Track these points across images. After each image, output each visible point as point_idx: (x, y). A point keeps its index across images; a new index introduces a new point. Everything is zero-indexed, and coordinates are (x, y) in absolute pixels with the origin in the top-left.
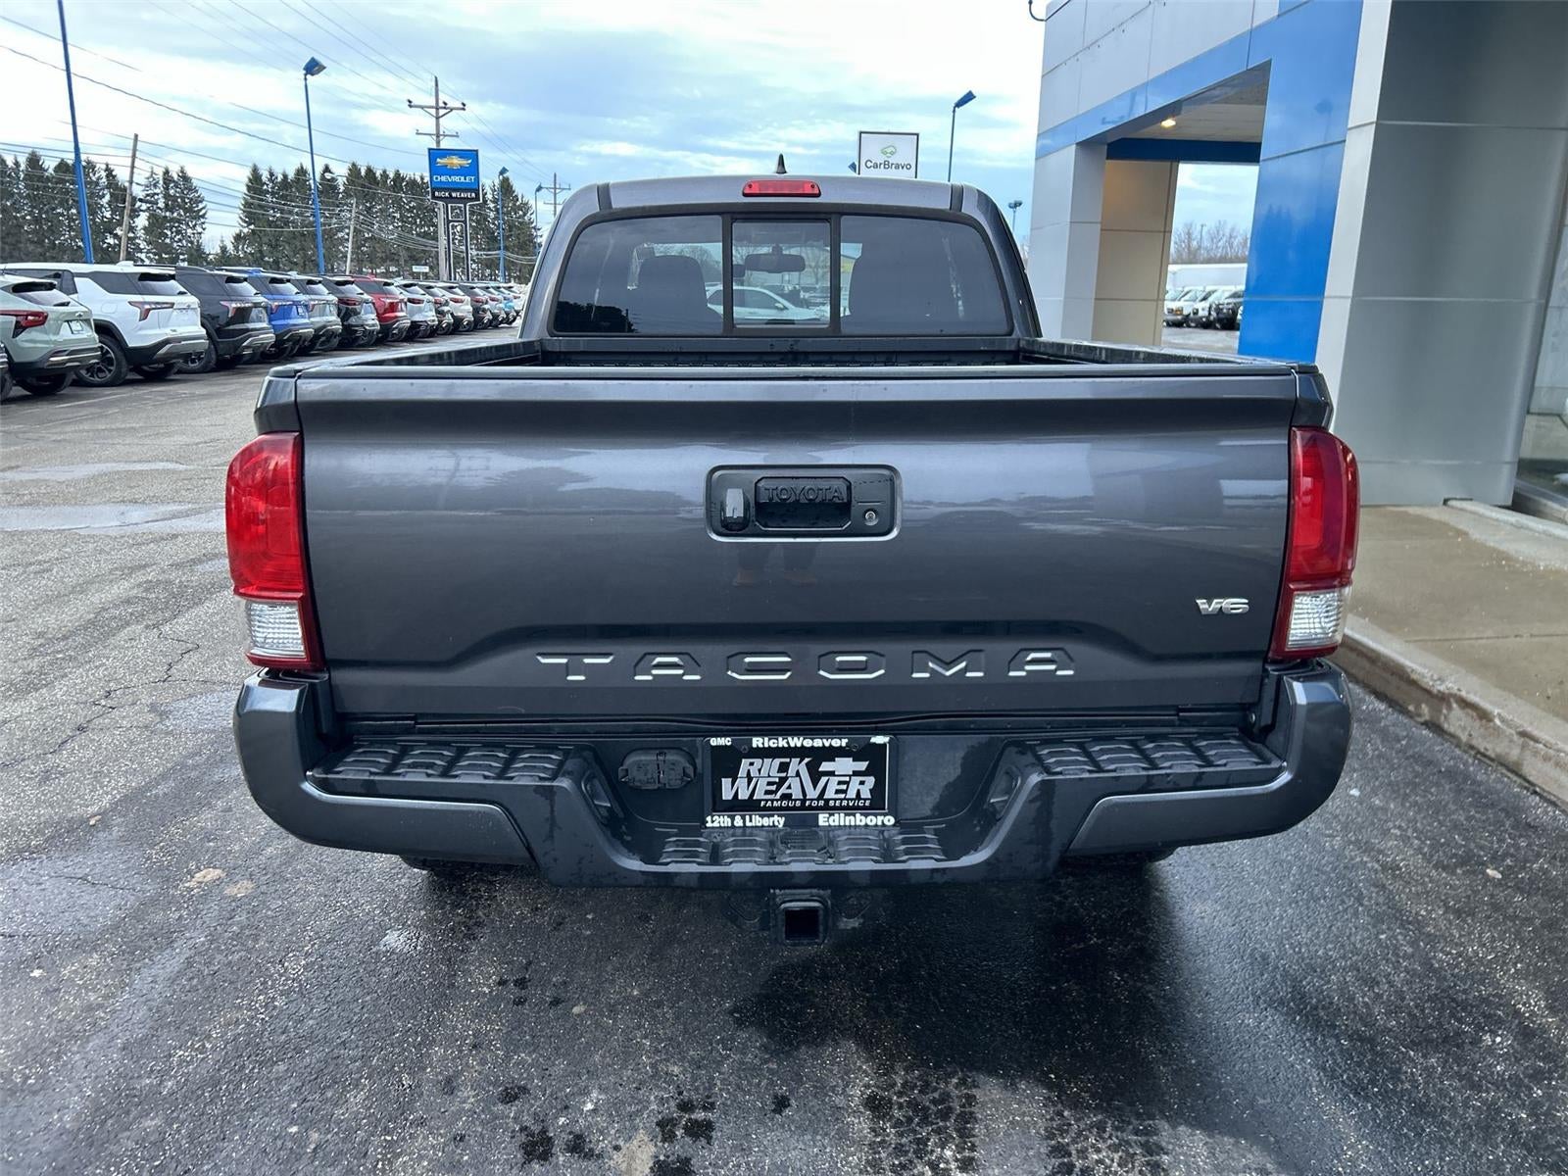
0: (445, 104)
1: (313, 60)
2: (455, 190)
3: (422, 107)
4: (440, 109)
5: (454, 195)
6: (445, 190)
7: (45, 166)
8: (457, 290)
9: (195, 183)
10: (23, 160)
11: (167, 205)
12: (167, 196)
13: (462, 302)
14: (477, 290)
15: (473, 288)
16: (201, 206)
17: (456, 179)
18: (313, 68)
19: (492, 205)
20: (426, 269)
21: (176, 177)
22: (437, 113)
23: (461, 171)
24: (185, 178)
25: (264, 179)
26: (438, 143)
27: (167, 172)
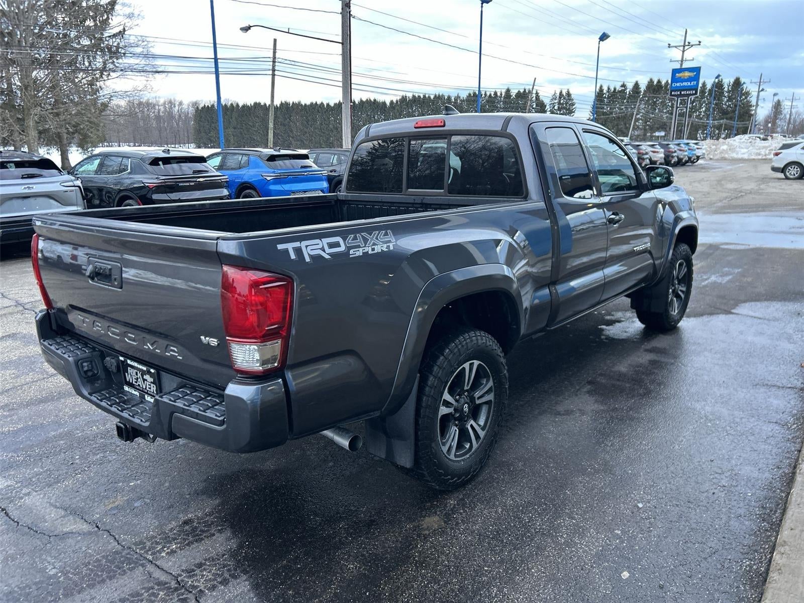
0: (689, 43)
1: (604, 33)
2: (684, 90)
3: (676, 47)
4: (686, 45)
5: (683, 93)
6: (678, 91)
7: (512, 94)
8: (657, 146)
9: (573, 96)
10: (504, 91)
11: (559, 107)
12: (559, 103)
13: (657, 152)
14: (671, 146)
15: (668, 145)
16: (574, 107)
17: (685, 84)
18: (604, 37)
19: (726, 94)
20: (663, 134)
21: (564, 94)
22: (684, 49)
23: (690, 79)
24: (569, 94)
25: (605, 91)
26: (681, 65)
27: (561, 92)
